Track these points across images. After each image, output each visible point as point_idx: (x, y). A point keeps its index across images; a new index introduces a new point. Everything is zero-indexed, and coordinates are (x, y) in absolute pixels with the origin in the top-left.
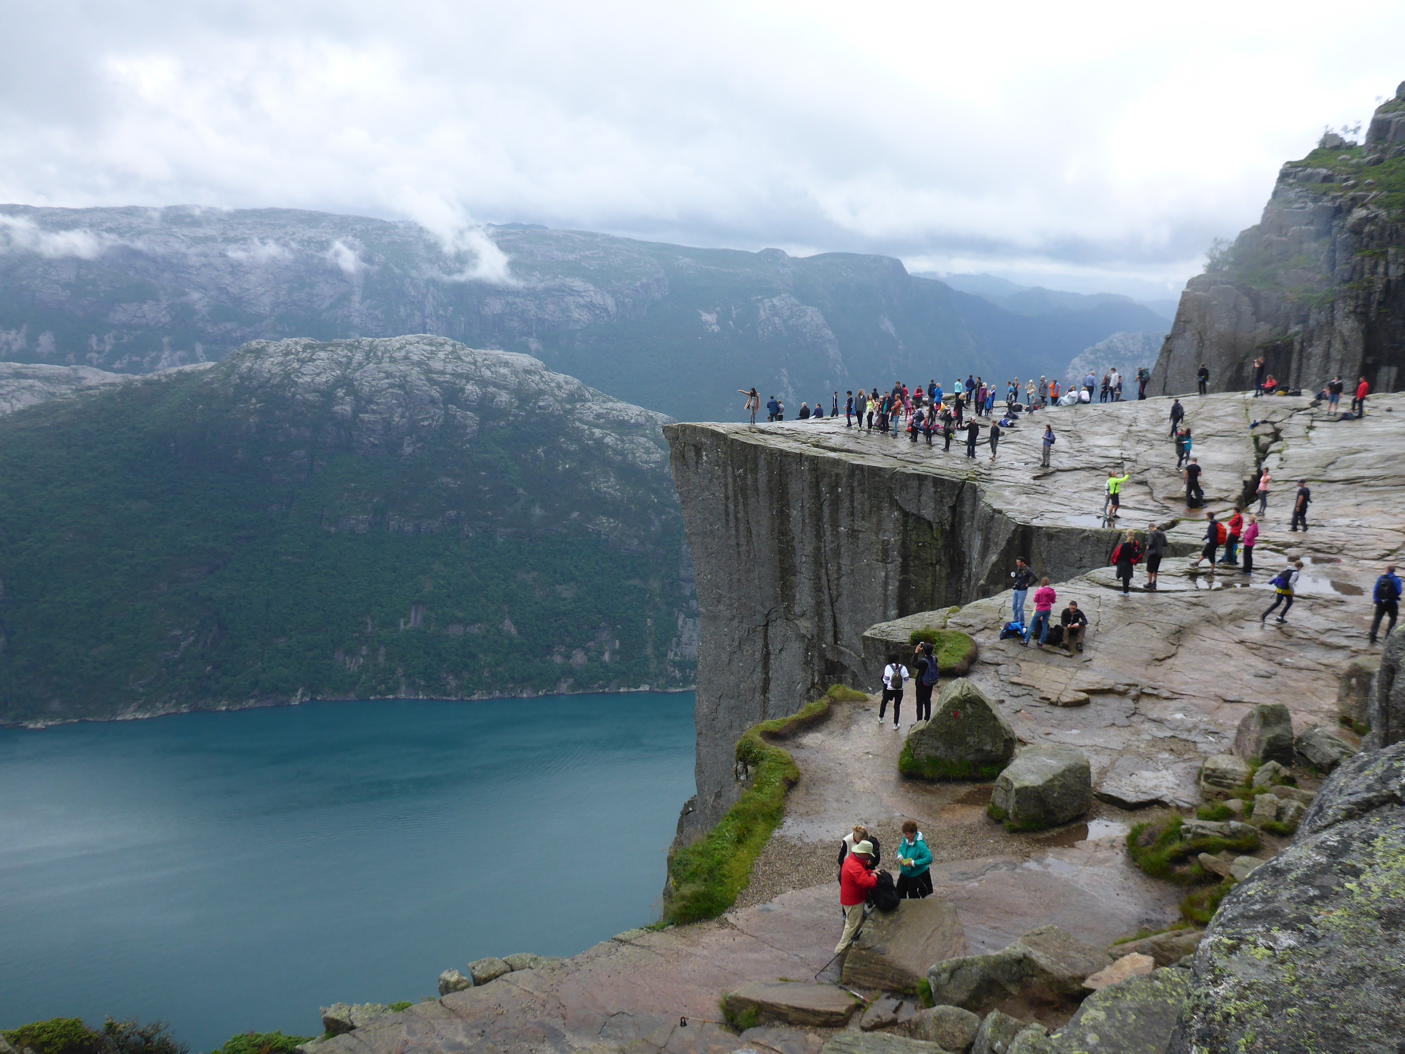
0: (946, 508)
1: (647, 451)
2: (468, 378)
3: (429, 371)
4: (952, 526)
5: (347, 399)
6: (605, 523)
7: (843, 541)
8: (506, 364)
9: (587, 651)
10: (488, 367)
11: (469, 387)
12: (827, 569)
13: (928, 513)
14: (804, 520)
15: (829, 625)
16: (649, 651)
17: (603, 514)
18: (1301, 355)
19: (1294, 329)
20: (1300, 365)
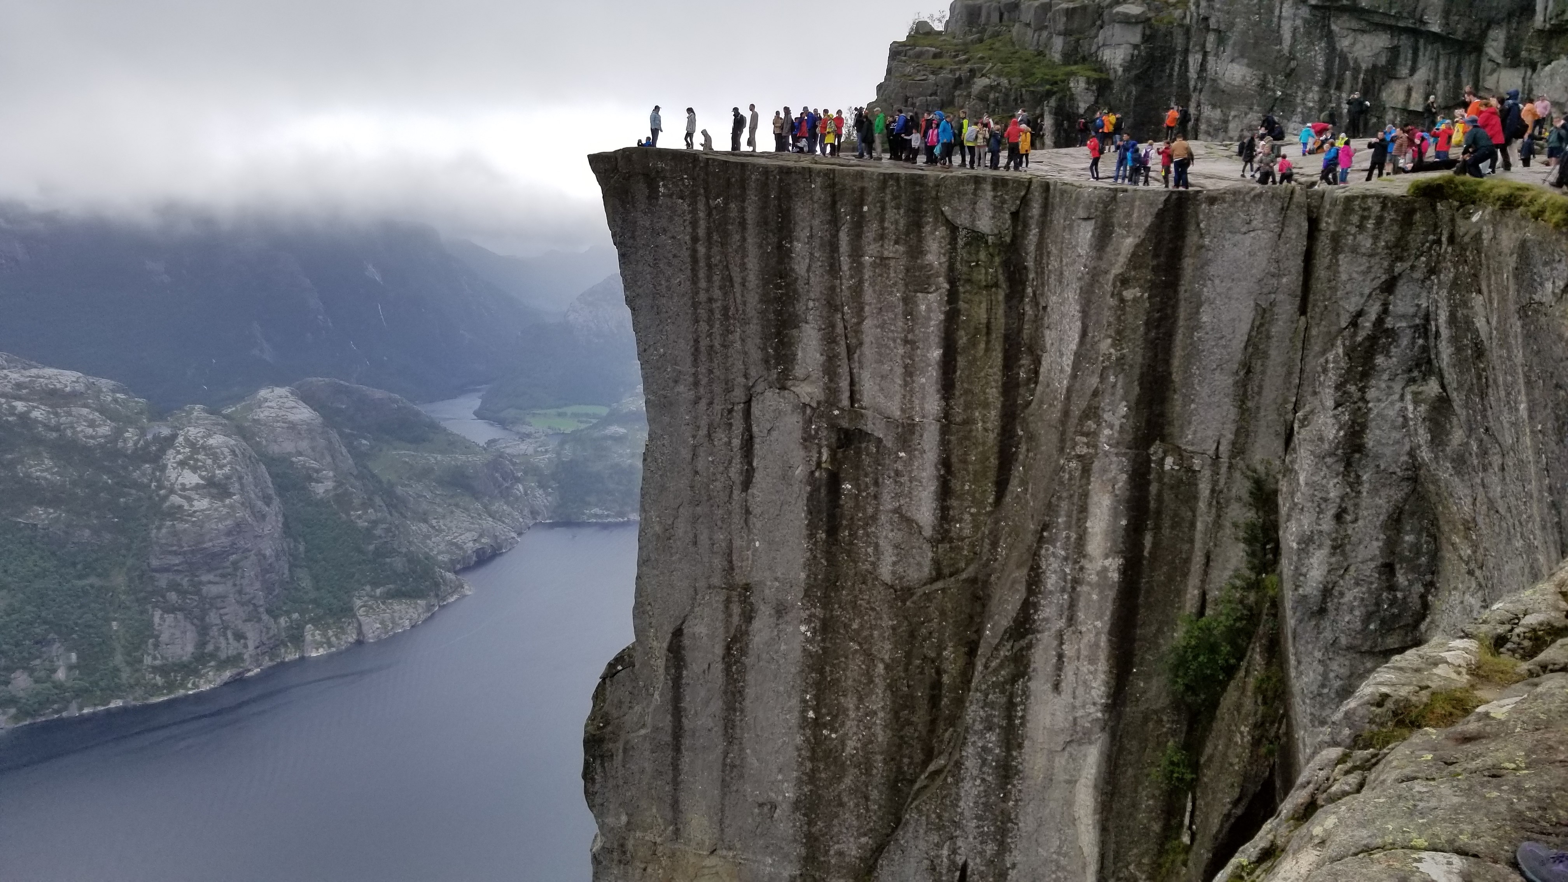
0: (1007, 216)
1: (92, 424)
4: (1015, 237)
6: (41, 515)
7: (867, 274)
9: (31, 671)
12: (843, 314)
13: (985, 224)
14: (811, 254)
15: (844, 384)
17: (40, 504)
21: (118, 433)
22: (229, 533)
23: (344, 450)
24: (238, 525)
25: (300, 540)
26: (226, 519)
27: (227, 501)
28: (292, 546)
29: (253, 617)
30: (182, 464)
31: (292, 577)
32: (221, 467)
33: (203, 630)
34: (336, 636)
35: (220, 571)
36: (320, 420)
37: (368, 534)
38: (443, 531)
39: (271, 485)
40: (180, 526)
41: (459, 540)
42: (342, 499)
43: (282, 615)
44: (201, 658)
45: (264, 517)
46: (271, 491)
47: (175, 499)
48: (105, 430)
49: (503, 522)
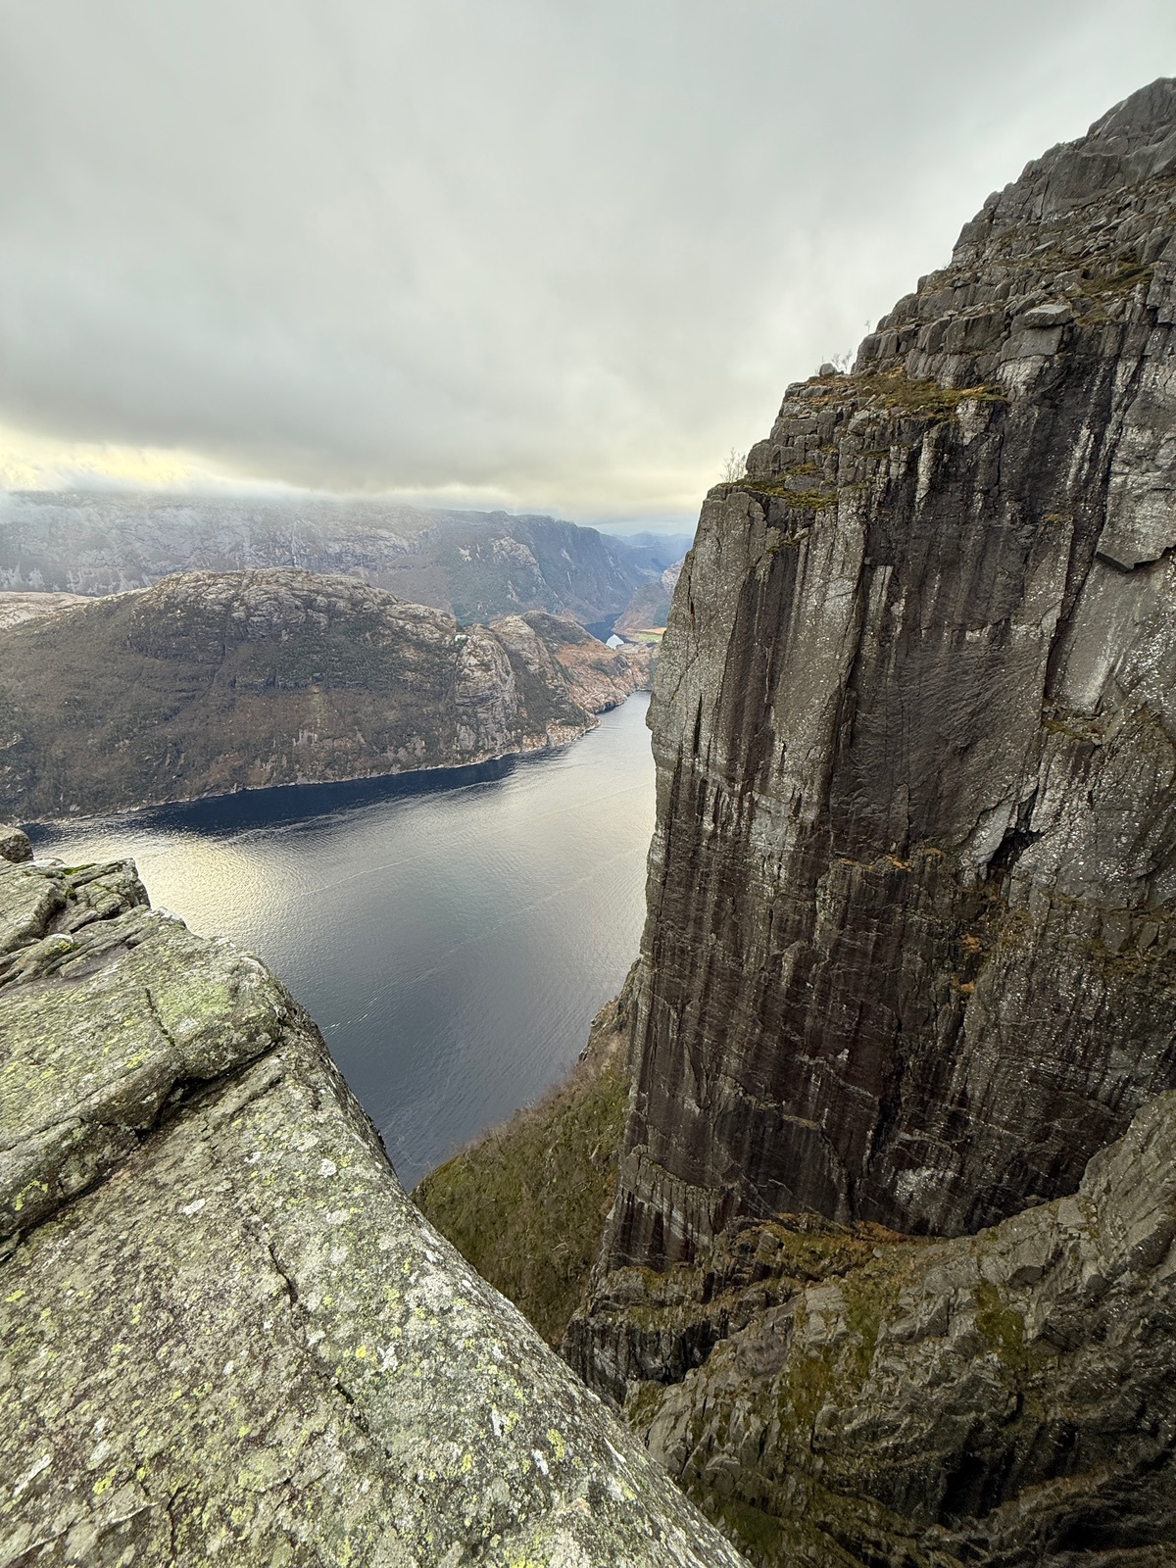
1: (432, 633)
2: (318, 592)
3: (293, 589)
5: (242, 608)
6: (410, 676)
8: (341, 583)
9: (407, 748)
10: (330, 585)
11: (319, 598)
16: (441, 746)
17: (409, 670)
18: (807, 558)
19: (801, 532)
20: (805, 567)
21: (443, 637)
22: (490, 689)
23: (545, 649)
24: (494, 685)
25: (523, 693)
26: (488, 682)
27: (489, 673)
28: (519, 696)
29: (500, 730)
30: (470, 653)
31: (518, 712)
32: (487, 656)
33: (478, 734)
34: (537, 742)
35: (485, 707)
36: (534, 633)
37: (554, 693)
38: (590, 692)
39: (510, 666)
40: (468, 684)
41: (598, 698)
42: (543, 675)
44: (477, 748)
45: (506, 681)
46: (510, 669)
47: (466, 670)
48: (437, 635)
49: (620, 689)
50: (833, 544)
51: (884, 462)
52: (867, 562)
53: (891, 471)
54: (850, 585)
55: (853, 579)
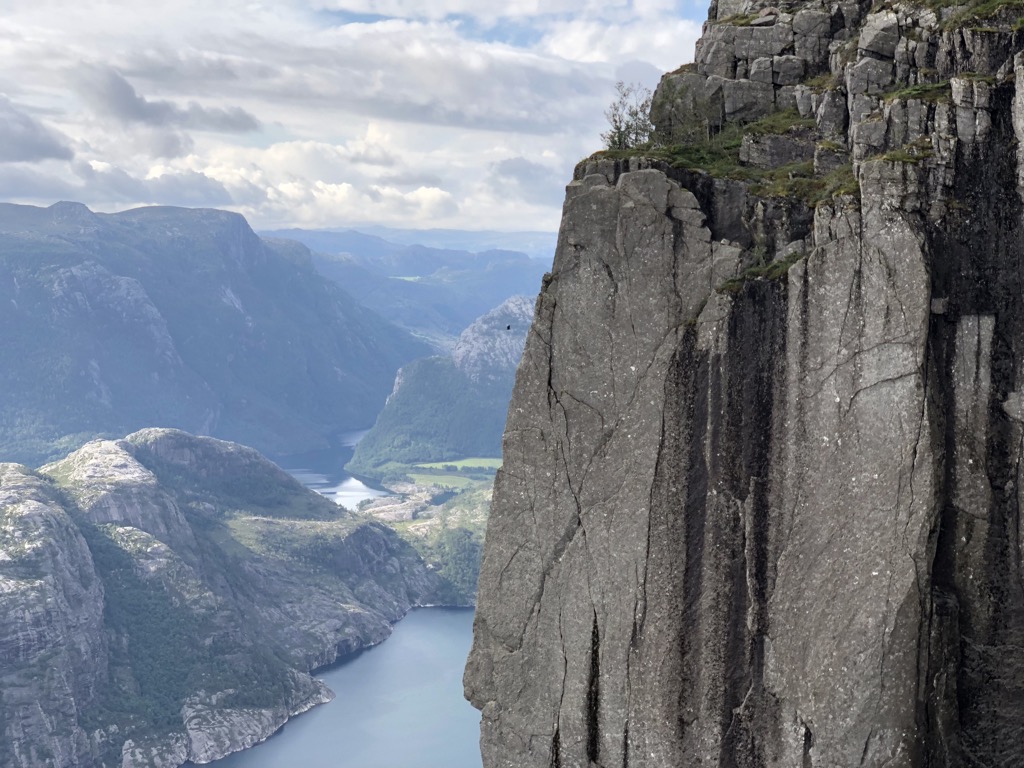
18: (805, 303)
19: (786, 249)
20: (805, 323)
22: (37, 623)
23: (181, 517)
24: (48, 613)
25: (124, 630)
26: (33, 606)
27: (38, 583)
28: (113, 638)
29: (62, 731)
31: (111, 679)
32: (31, 541)
34: (160, 755)
35: (23, 671)
36: (153, 481)
37: (205, 624)
38: (298, 618)
39: (91, 562)
41: (318, 630)
43: (97, 728)
45: (80, 602)
46: (92, 570)
49: (373, 607)
50: (859, 273)
51: (942, 109)
52: (939, 306)
53: (960, 127)
54: (907, 358)
55: (912, 345)
